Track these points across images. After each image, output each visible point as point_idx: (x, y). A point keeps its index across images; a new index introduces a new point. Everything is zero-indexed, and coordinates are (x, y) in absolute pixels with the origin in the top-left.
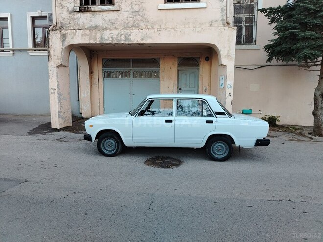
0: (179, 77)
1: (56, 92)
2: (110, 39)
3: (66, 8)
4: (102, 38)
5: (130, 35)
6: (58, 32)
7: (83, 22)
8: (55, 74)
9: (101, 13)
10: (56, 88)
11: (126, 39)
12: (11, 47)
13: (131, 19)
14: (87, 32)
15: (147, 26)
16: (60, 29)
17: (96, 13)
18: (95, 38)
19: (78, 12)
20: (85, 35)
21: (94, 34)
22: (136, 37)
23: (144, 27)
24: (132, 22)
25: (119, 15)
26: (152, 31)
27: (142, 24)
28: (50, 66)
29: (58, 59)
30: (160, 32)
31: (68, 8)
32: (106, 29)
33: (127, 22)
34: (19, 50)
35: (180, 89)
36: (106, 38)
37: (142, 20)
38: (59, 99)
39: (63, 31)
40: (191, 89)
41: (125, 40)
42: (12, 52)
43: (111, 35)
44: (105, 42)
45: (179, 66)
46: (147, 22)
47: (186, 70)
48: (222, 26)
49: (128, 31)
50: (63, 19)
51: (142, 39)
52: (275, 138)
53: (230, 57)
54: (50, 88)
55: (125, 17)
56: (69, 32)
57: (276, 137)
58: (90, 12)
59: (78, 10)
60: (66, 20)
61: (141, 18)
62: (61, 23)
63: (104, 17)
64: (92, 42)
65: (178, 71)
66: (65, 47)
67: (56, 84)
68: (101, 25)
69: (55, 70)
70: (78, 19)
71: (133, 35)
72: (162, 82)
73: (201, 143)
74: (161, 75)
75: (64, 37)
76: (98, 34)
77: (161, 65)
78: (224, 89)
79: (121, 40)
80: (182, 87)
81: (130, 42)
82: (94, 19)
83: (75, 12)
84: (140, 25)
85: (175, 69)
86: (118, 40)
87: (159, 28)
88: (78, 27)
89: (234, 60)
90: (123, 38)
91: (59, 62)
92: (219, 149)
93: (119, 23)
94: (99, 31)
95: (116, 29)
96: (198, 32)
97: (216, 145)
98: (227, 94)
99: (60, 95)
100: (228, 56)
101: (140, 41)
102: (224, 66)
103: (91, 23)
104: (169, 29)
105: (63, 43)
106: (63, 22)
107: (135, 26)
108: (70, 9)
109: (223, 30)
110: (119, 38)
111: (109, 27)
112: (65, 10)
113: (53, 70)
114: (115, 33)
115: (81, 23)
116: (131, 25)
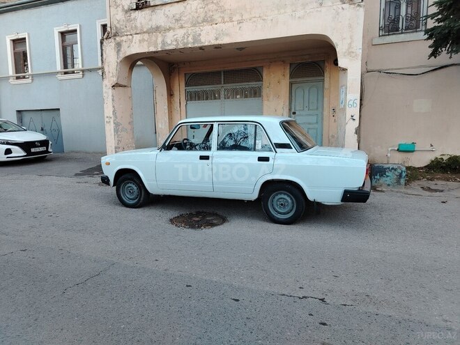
0: (293, 94)
1: (112, 120)
2: (175, 43)
3: (121, 6)
4: (164, 43)
5: (200, 35)
6: (112, 40)
7: (141, 24)
8: (111, 97)
9: (164, 7)
10: (112, 116)
11: (195, 40)
12: (80, 67)
13: (202, 10)
14: (146, 36)
15: (223, 18)
16: (115, 36)
17: (156, 8)
18: (156, 44)
19: (135, 10)
20: (143, 40)
21: (154, 38)
22: (209, 37)
23: (220, 20)
24: (202, 16)
25: (185, 7)
26: (230, 24)
27: (217, 17)
28: (104, 87)
29: (113, 76)
30: (241, 25)
31: (123, 7)
32: (169, 29)
33: (196, 15)
34: (88, 70)
35: (294, 113)
36: (169, 42)
37: (217, 10)
38: (116, 131)
39: (118, 39)
40: (311, 112)
41: (194, 43)
42: (81, 73)
43: (175, 37)
44: (167, 48)
45: (291, 77)
46: (223, 12)
47: (303, 82)
48: (340, 3)
49: (197, 29)
50: (119, 21)
51: (217, 39)
52: (438, 193)
53: (353, 55)
54: (106, 116)
55: (193, 8)
56: (124, 38)
57: (442, 191)
58: (150, 8)
59: (135, 7)
60: (121, 23)
61: (215, 7)
62: (116, 27)
63: (167, 13)
64: (152, 49)
65: (291, 84)
66: (120, 59)
67: (111, 109)
68: (163, 24)
69: (110, 91)
70: (135, 19)
71: (203, 33)
72: (265, 103)
73: (251, 192)
74: (265, 92)
75: (119, 45)
76: (159, 38)
77: (264, 77)
78: (344, 110)
79: (188, 43)
80: (297, 109)
81: (200, 45)
82: (154, 17)
83: (131, 10)
84: (214, 17)
85: (286, 82)
86: (184, 44)
87: (240, 18)
88: (134, 32)
89: (360, 58)
90: (190, 39)
91: (114, 80)
92: (282, 204)
93: (185, 19)
94: (160, 33)
95: (182, 27)
96: (299, 17)
97: (277, 198)
98: (348, 117)
99: (117, 125)
100: (350, 53)
101: (214, 42)
102: (345, 70)
103: (150, 23)
104: (254, 19)
105: (118, 55)
106: (118, 25)
107: (208, 20)
108: (126, 8)
109: (340, 10)
110: (185, 41)
111: (172, 26)
112: (120, 9)
113: (108, 92)
114: (180, 33)
115: (139, 25)
116: (202, 19)
